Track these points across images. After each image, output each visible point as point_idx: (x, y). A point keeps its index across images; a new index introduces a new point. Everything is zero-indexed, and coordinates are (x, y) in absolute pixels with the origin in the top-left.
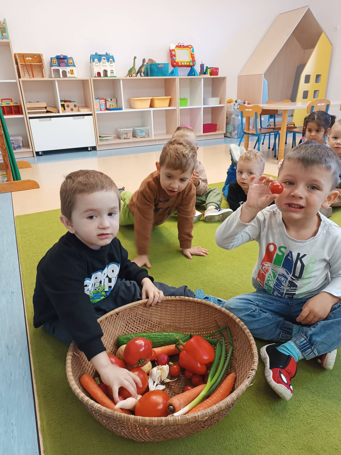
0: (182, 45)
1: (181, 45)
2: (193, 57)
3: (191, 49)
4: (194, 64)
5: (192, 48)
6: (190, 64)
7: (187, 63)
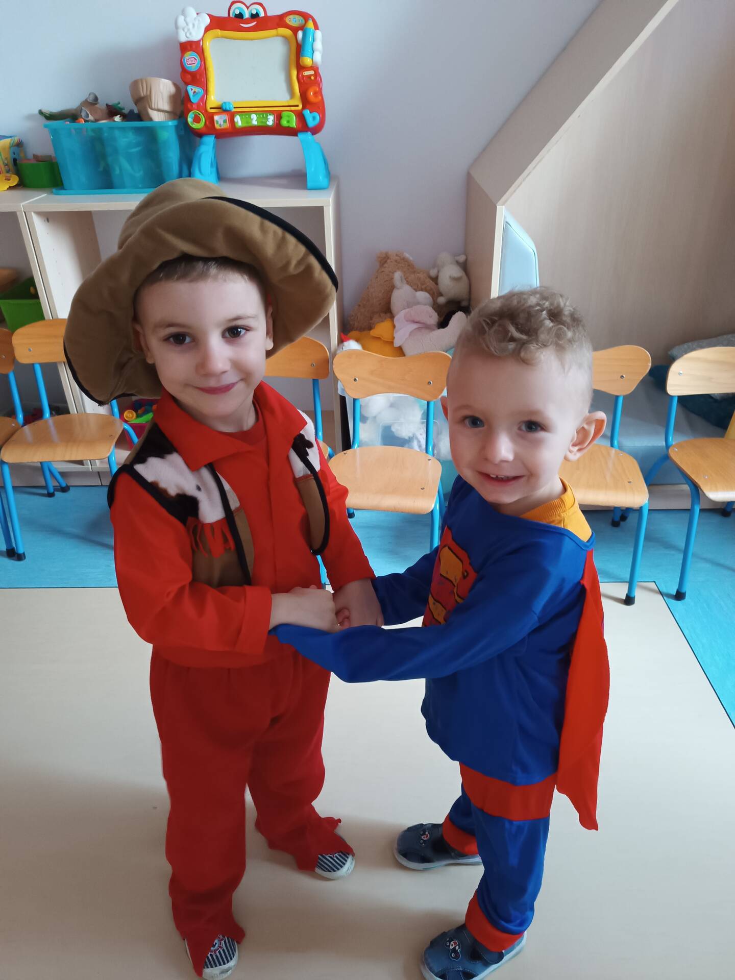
0: (247, 15)
1: (240, 16)
6: (284, 123)
7: (263, 112)
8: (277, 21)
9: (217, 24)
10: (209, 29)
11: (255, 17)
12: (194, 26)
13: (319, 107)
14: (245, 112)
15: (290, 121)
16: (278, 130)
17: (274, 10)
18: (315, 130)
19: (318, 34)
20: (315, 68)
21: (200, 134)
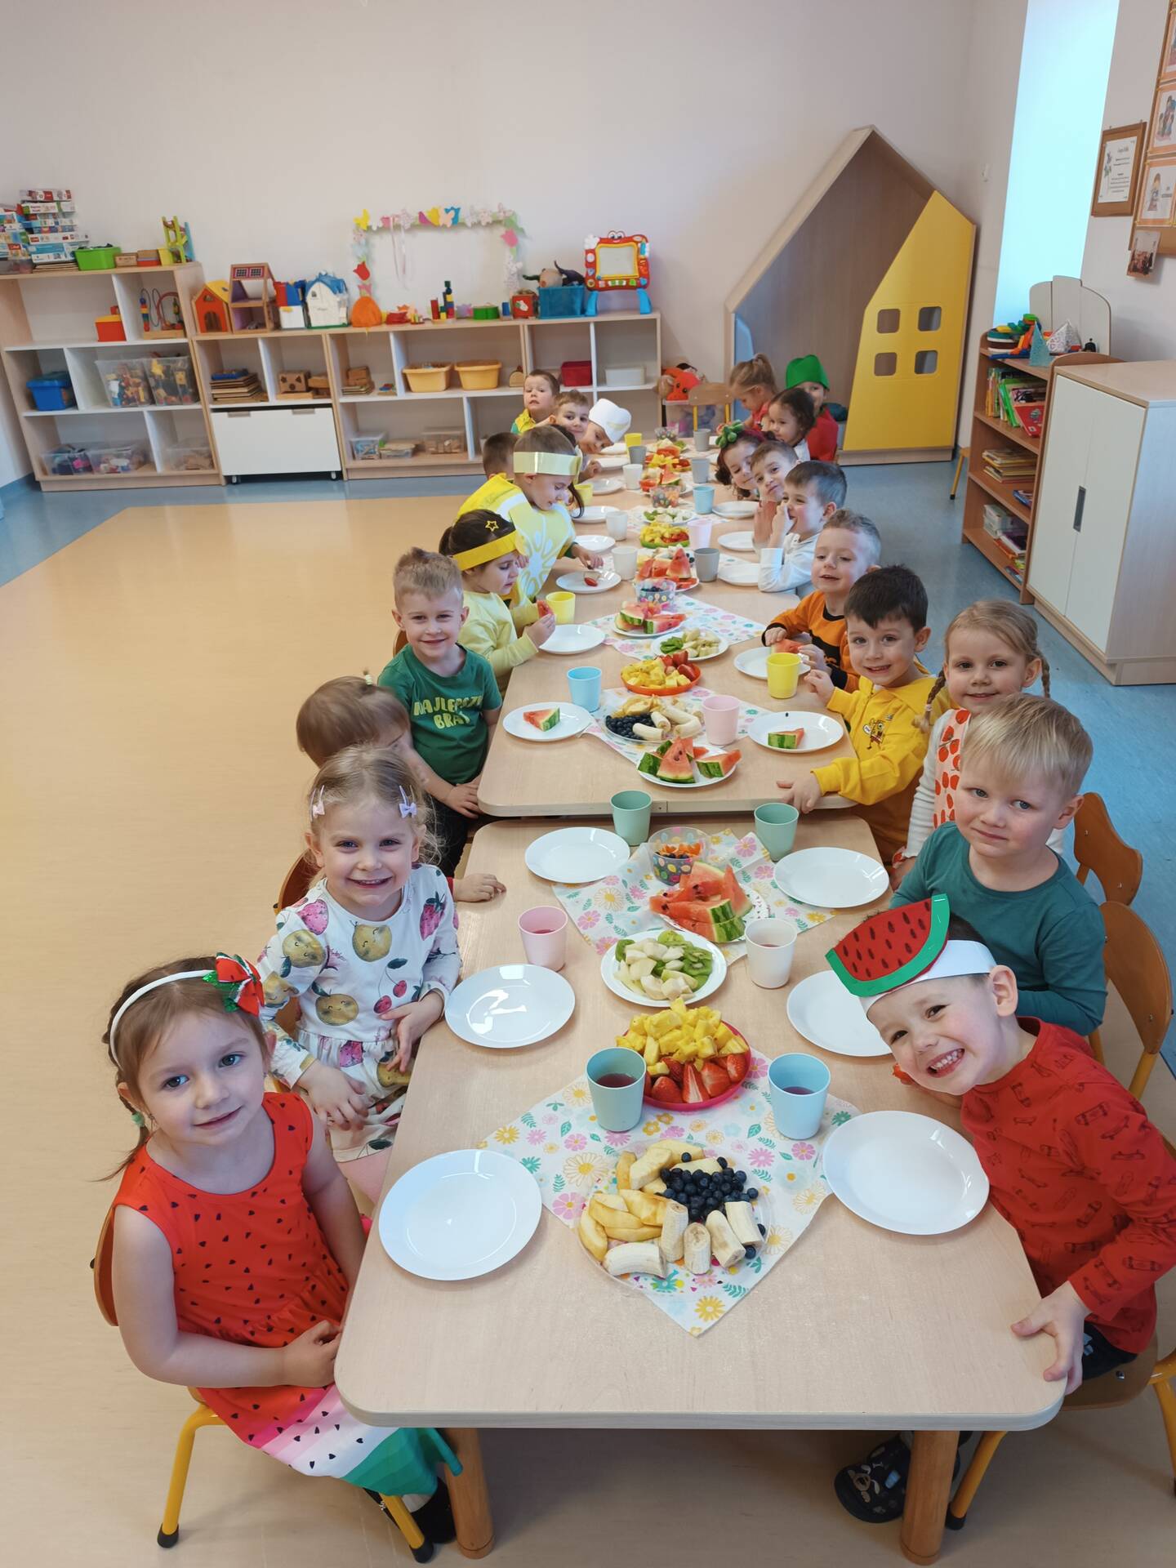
0: (616, 238)
5: (640, 241)
6: (631, 284)
7: (621, 280)
8: (629, 239)
9: (603, 241)
10: (599, 243)
11: (620, 238)
12: (592, 242)
13: (647, 276)
14: (613, 280)
15: (633, 283)
16: (628, 287)
17: (628, 235)
18: (645, 287)
19: (647, 245)
20: (645, 259)
21: (591, 290)
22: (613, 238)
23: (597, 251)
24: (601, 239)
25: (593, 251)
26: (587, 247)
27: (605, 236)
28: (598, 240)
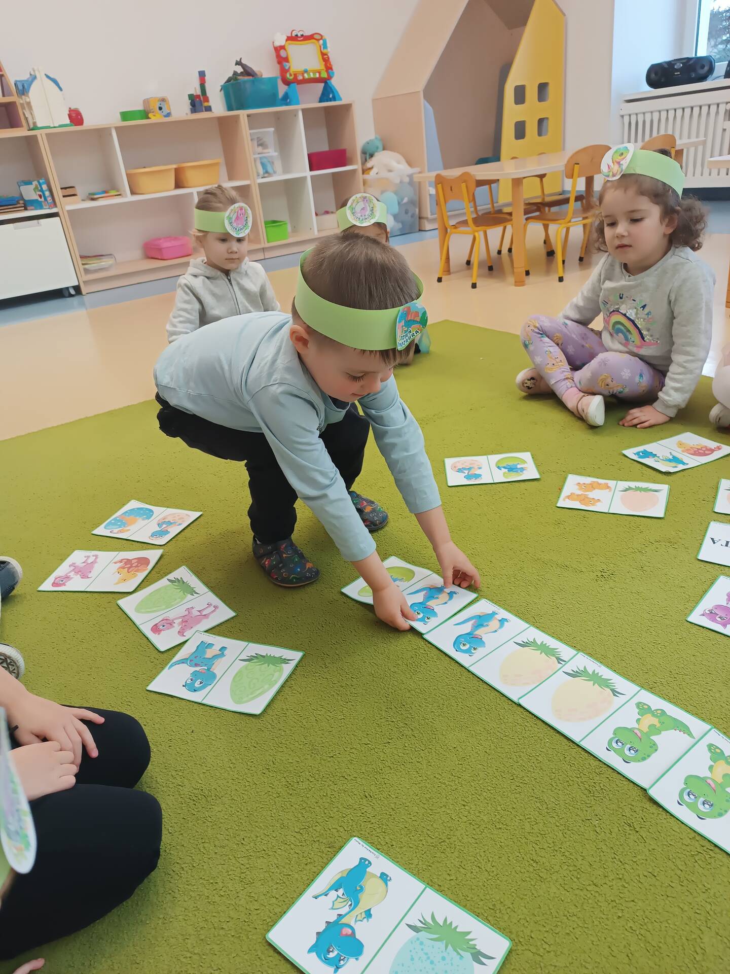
0: (299, 35)
2: (325, 59)
3: (321, 42)
4: (331, 74)
5: (321, 39)
6: (322, 76)
7: (308, 73)
8: (311, 37)
9: (289, 39)
10: (287, 40)
11: (302, 35)
12: (280, 41)
15: (324, 74)
16: (320, 79)
17: (308, 33)
20: (328, 55)
22: (297, 35)
23: (286, 48)
24: (288, 37)
25: (283, 47)
26: (277, 44)
27: (290, 35)
28: (286, 38)
